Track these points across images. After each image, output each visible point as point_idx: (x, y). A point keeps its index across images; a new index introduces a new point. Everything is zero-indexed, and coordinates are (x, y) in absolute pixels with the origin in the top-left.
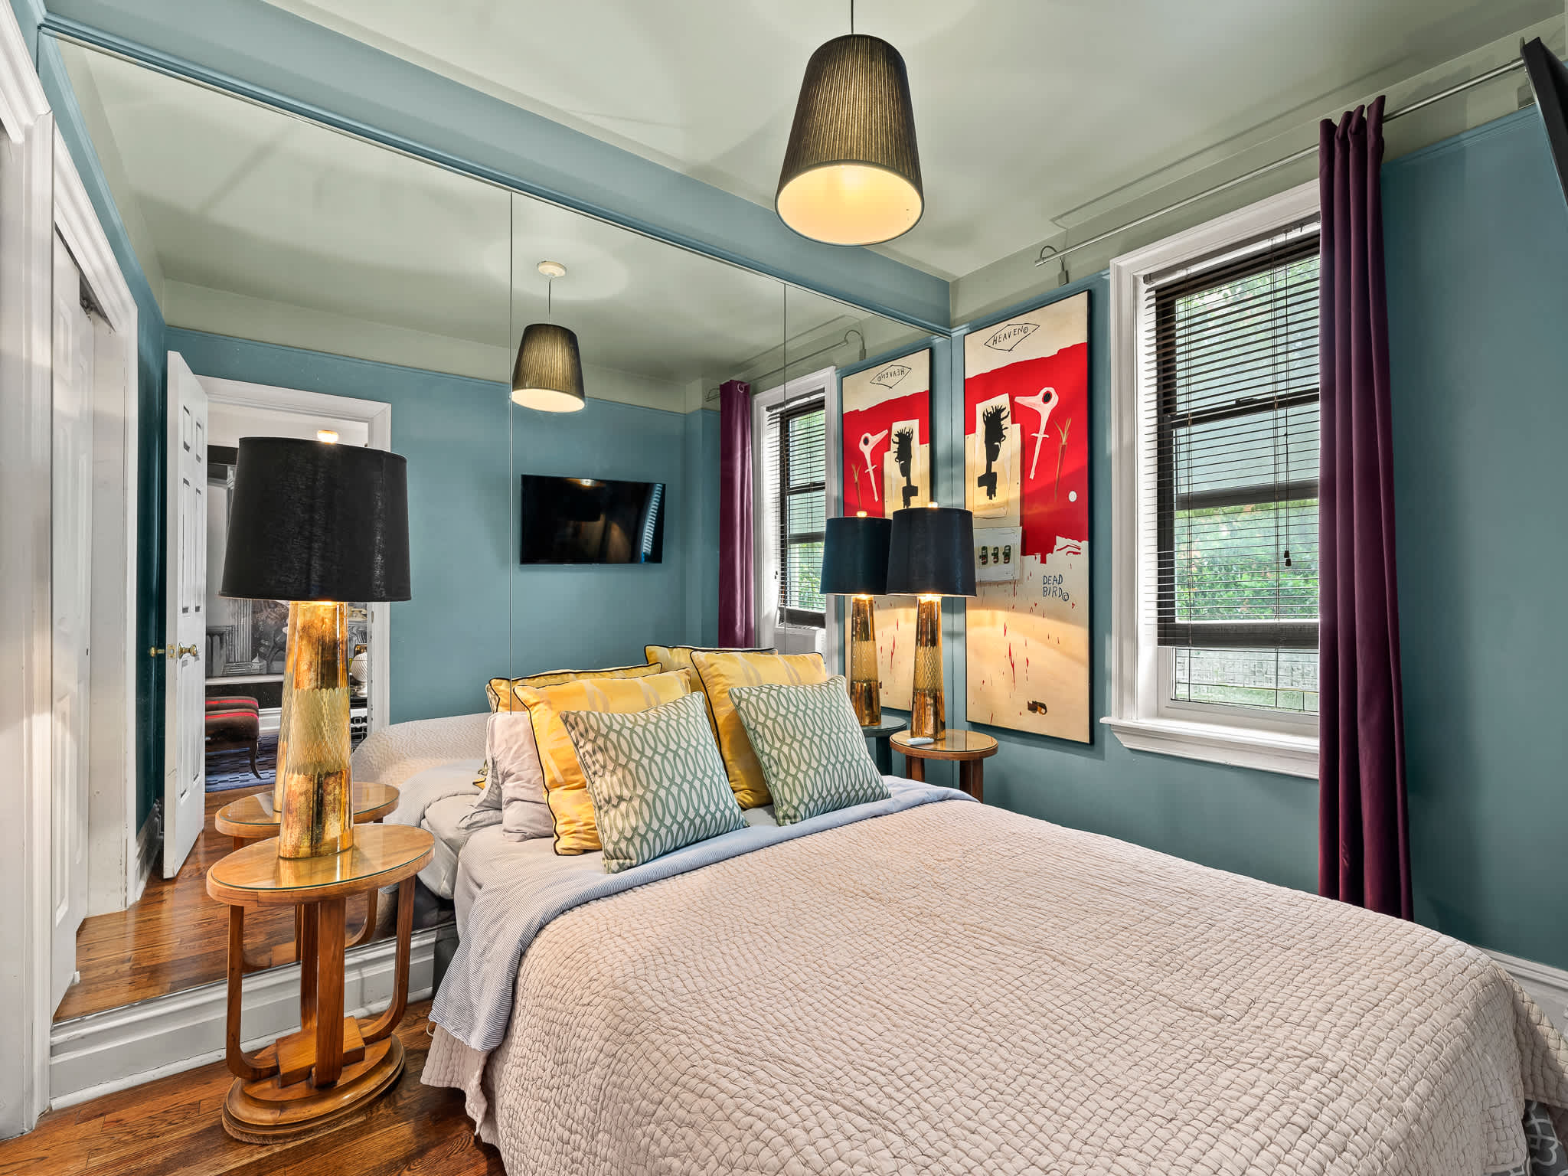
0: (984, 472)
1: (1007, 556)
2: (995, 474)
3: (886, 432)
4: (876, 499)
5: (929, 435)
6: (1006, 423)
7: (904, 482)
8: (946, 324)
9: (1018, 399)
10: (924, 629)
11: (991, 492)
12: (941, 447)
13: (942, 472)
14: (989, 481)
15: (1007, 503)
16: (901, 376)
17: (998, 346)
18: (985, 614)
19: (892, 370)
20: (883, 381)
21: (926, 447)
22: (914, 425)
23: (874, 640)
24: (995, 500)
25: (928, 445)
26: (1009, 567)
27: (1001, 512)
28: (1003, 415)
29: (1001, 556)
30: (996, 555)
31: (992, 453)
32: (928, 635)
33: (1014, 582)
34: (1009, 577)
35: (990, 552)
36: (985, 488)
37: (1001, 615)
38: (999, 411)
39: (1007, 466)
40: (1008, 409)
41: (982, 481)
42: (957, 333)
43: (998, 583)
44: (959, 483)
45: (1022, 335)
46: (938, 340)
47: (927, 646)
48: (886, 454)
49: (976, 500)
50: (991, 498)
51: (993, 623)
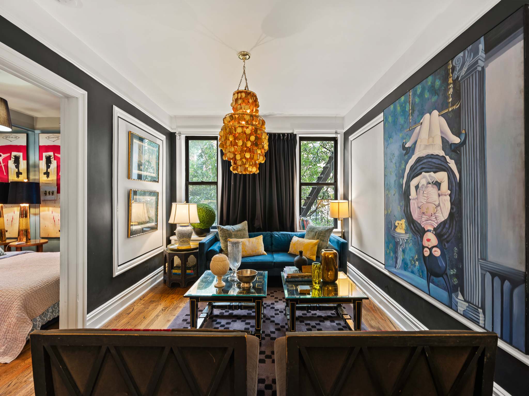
0: (46, 171)
1: (53, 194)
2: (49, 172)
3: (9, 154)
4: (5, 174)
5: (27, 158)
6: (52, 160)
7: (17, 170)
8: (33, 129)
9: (56, 154)
10: (22, 213)
11: (48, 176)
12: (31, 162)
13: (31, 169)
14: (47, 174)
15: (53, 180)
16: (15, 139)
17: (50, 139)
18: (46, 208)
19: (12, 136)
20: (8, 138)
21: (25, 162)
22: (21, 154)
23: (3, 217)
24: (49, 179)
25: (26, 161)
26: (53, 196)
27: (51, 182)
28: (51, 157)
29: (51, 193)
30: (49, 193)
31: (48, 167)
32: (24, 214)
33: (55, 200)
34: (53, 199)
35: (47, 193)
36: (46, 175)
37: (51, 209)
38: (50, 156)
39: (53, 171)
40: (53, 156)
41: (45, 174)
42: (37, 132)
43: (50, 200)
44: (37, 173)
45: (57, 139)
46: (30, 132)
47: (23, 217)
48: (9, 161)
49: (43, 179)
50: (48, 178)
51: (48, 211)
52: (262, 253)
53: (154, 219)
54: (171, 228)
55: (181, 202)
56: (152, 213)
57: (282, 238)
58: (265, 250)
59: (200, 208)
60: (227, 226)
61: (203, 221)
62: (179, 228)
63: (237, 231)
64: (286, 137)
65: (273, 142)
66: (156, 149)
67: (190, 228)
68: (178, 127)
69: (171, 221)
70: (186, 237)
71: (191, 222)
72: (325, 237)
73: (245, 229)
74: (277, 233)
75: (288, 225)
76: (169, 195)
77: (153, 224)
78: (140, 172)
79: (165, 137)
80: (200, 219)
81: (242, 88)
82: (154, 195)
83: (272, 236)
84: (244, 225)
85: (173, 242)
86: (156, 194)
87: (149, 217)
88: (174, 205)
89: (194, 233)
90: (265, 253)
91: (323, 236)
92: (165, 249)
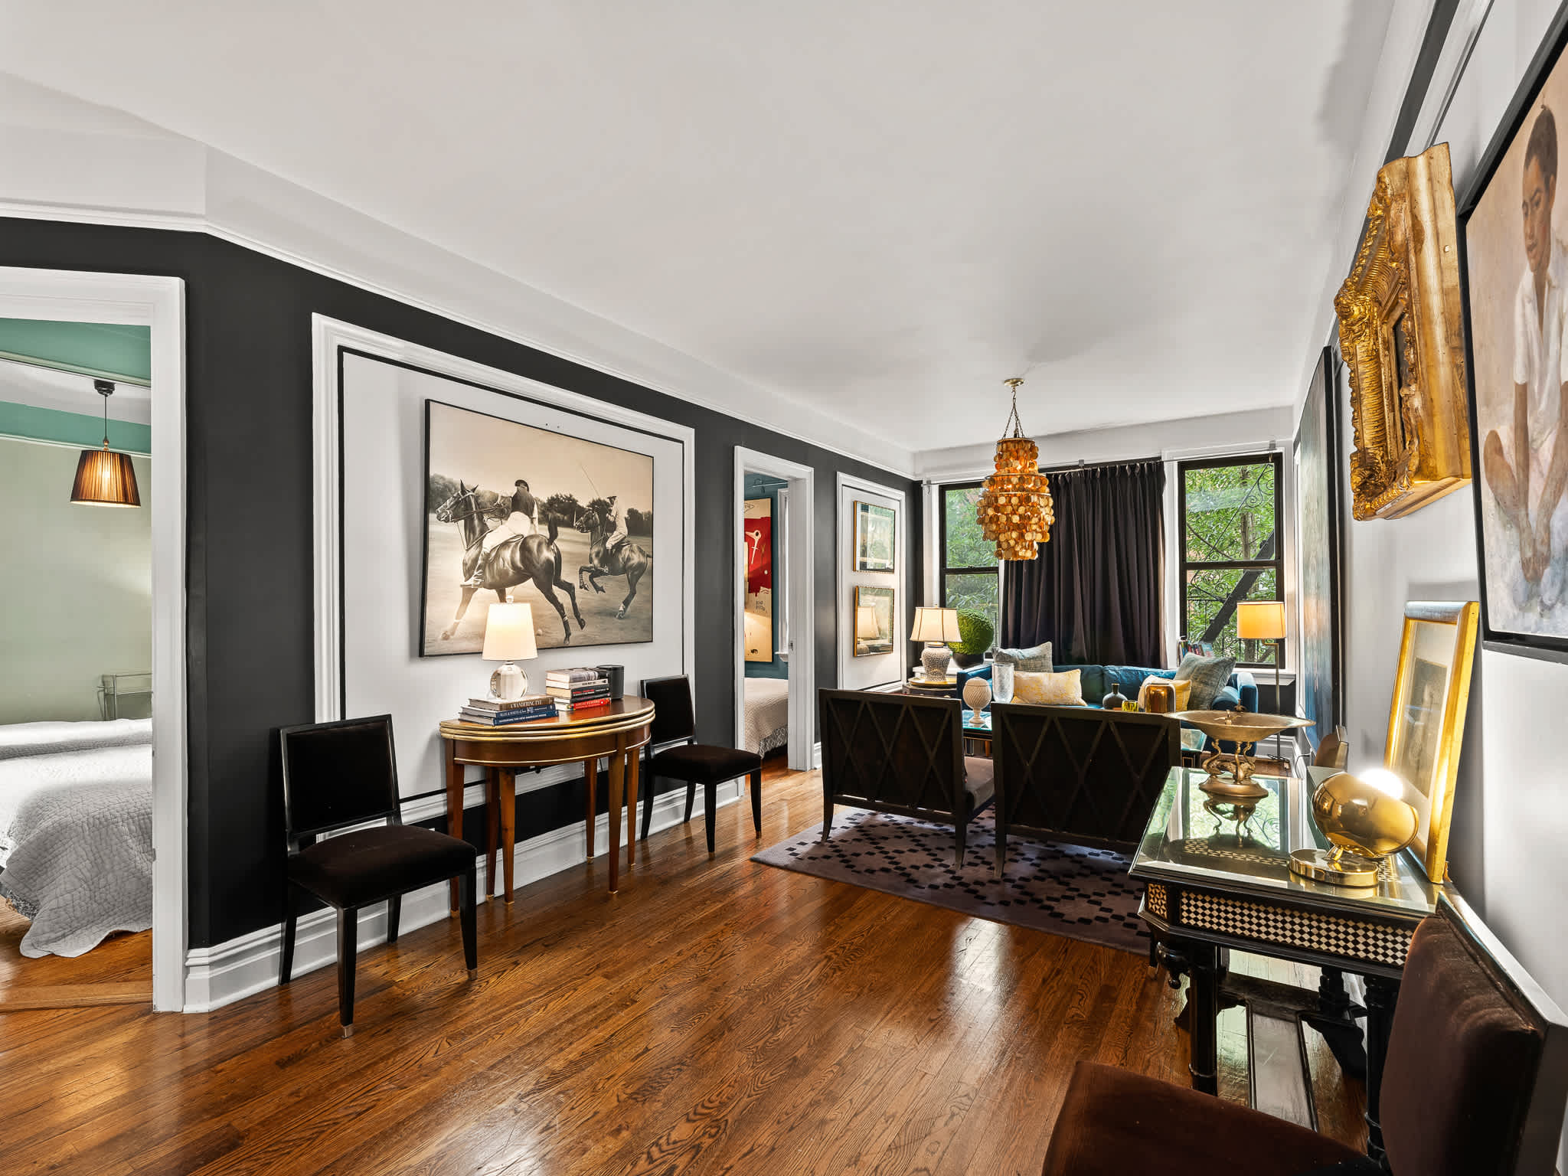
52: (1075, 703)
53: (888, 632)
54: (915, 650)
55: (931, 605)
56: (885, 625)
57: (1124, 678)
58: (1083, 698)
59: (962, 620)
60: (1010, 650)
61: (969, 640)
62: (927, 651)
63: (1029, 659)
64: (1137, 471)
65: (1109, 485)
66: (889, 520)
67: (945, 651)
68: (926, 470)
69: (914, 637)
70: (939, 665)
71: (946, 640)
72: (1211, 676)
73: (1044, 657)
74: (1117, 668)
75: (1147, 653)
76: (911, 592)
77: (886, 642)
78: (865, 559)
79: (903, 494)
80: (962, 636)
81: (1010, 435)
82: (887, 595)
83: (1103, 674)
84: (1045, 649)
85: (917, 675)
86: (891, 592)
87: (879, 630)
88: (918, 610)
89: (952, 661)
90: (1083, 702)
91: (1205, 674)
92: (905, 683)
